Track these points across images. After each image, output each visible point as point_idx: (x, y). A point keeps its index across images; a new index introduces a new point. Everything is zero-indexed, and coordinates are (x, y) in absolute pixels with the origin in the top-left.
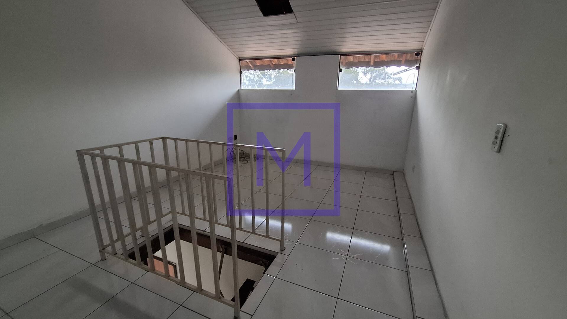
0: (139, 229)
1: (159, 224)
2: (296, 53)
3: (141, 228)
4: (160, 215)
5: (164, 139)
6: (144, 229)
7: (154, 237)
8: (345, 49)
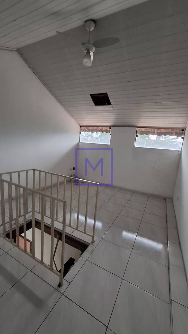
0: (14, 220)
1: (25, 218)
2: (112, 125)
3: (15, 219)
4: (26, 212)
5: (34, 170)
6: (17, 220)
7: (21, 225)
8: (140, 125)
